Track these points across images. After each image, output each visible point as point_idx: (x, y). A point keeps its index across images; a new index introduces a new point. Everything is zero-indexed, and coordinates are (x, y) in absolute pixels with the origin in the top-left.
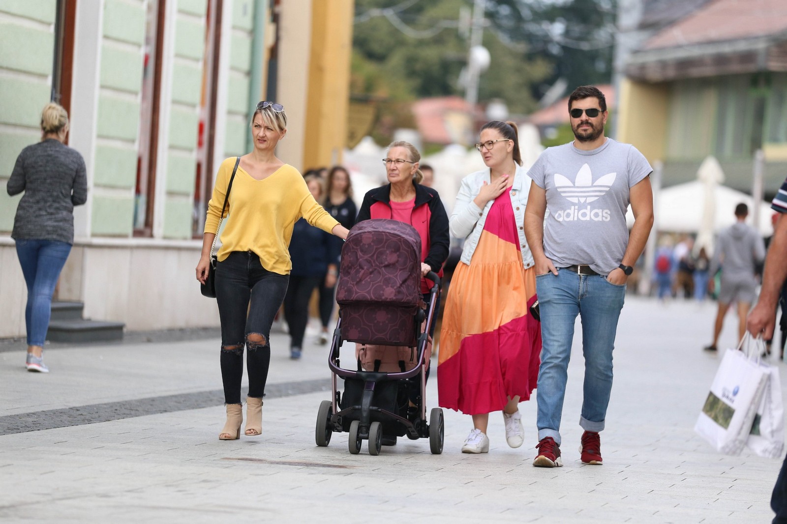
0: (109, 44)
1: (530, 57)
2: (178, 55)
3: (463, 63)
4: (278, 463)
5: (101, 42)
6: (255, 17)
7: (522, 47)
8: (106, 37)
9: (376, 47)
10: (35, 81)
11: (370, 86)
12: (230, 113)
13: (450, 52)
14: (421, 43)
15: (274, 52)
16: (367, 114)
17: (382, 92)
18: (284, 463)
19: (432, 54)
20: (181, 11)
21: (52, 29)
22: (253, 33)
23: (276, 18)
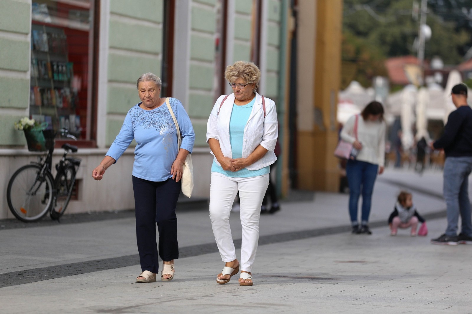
0: (196, 33)
1: (457, 30)
2: (237, 38)
3: (415, 35)
4: (295, 278)
5: (190, 33)
6: (282, 14)
7: (451, 25)
8: (193, 29)
9: (361, 28)
10: (151, 57)
11: (358, 51)
12: (269, 71)
13: (408, 29)
14: (390, 25)
15: (294, 34)
16: (353, 69)
17: (365, 55)
18: (298, 278)
19: (396, 31)
20: (238, 12)
21: (161, 27)
22: (281, 23)
23: (295, 14)
